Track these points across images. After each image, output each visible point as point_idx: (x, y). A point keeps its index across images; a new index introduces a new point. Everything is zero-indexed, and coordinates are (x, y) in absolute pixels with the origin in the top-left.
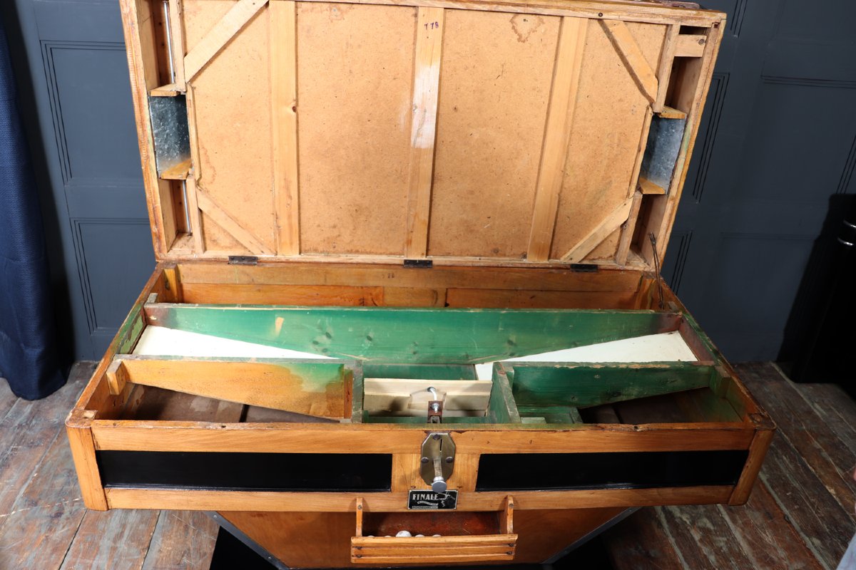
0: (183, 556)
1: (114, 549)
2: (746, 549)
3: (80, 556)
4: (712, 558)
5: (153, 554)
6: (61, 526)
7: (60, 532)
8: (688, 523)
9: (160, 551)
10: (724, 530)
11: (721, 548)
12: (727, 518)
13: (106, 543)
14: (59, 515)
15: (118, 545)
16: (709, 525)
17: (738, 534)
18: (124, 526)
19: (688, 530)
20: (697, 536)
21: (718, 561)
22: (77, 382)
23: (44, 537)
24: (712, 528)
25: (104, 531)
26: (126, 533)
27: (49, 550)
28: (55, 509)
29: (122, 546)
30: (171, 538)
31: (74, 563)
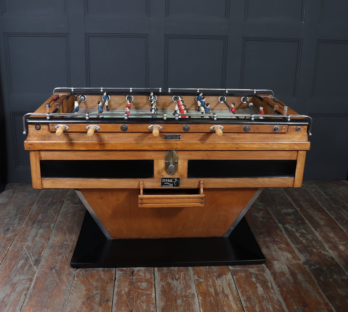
0: (64, 241)
1: (33, 240)
2: (320, 238)
3: (19, 242)
4: (304, 241)
5: (51, 241)
6: (10, 233)
7: (9, 235)
8: (295, 231)
9: (54, 240)
10: (311, 233)
11: (309, 238)
12: (313, 229)
13: (30, 238)
14: (8, 230)
15: (35, 239)
16: (304, 231)
17: (317, 234)
18: (37, 233)
19: (294, 233)
20: (298, 235)
21: (306, 242)
22: (10, 190)
23: (3, 237)
24: (306, 232)
25: (28, 235)
26: (38, 235)
27: (5, 240)
28: (6, 228)
29: (37, 239)
30: (58, 237)
31: (17, 244)
